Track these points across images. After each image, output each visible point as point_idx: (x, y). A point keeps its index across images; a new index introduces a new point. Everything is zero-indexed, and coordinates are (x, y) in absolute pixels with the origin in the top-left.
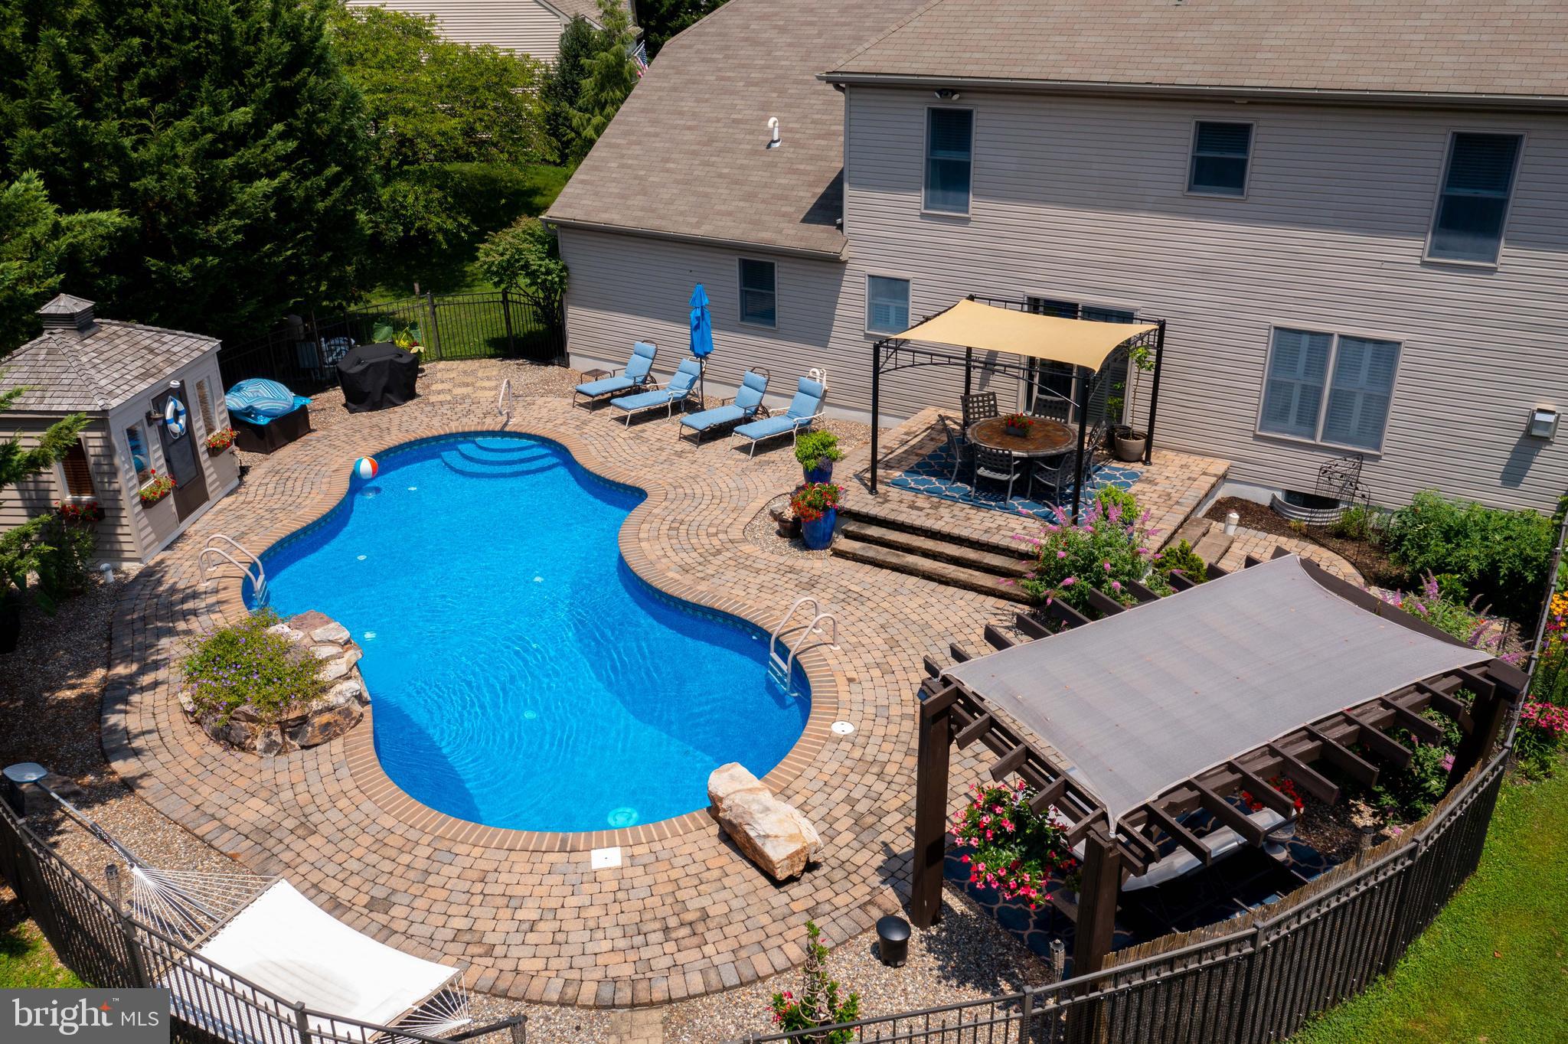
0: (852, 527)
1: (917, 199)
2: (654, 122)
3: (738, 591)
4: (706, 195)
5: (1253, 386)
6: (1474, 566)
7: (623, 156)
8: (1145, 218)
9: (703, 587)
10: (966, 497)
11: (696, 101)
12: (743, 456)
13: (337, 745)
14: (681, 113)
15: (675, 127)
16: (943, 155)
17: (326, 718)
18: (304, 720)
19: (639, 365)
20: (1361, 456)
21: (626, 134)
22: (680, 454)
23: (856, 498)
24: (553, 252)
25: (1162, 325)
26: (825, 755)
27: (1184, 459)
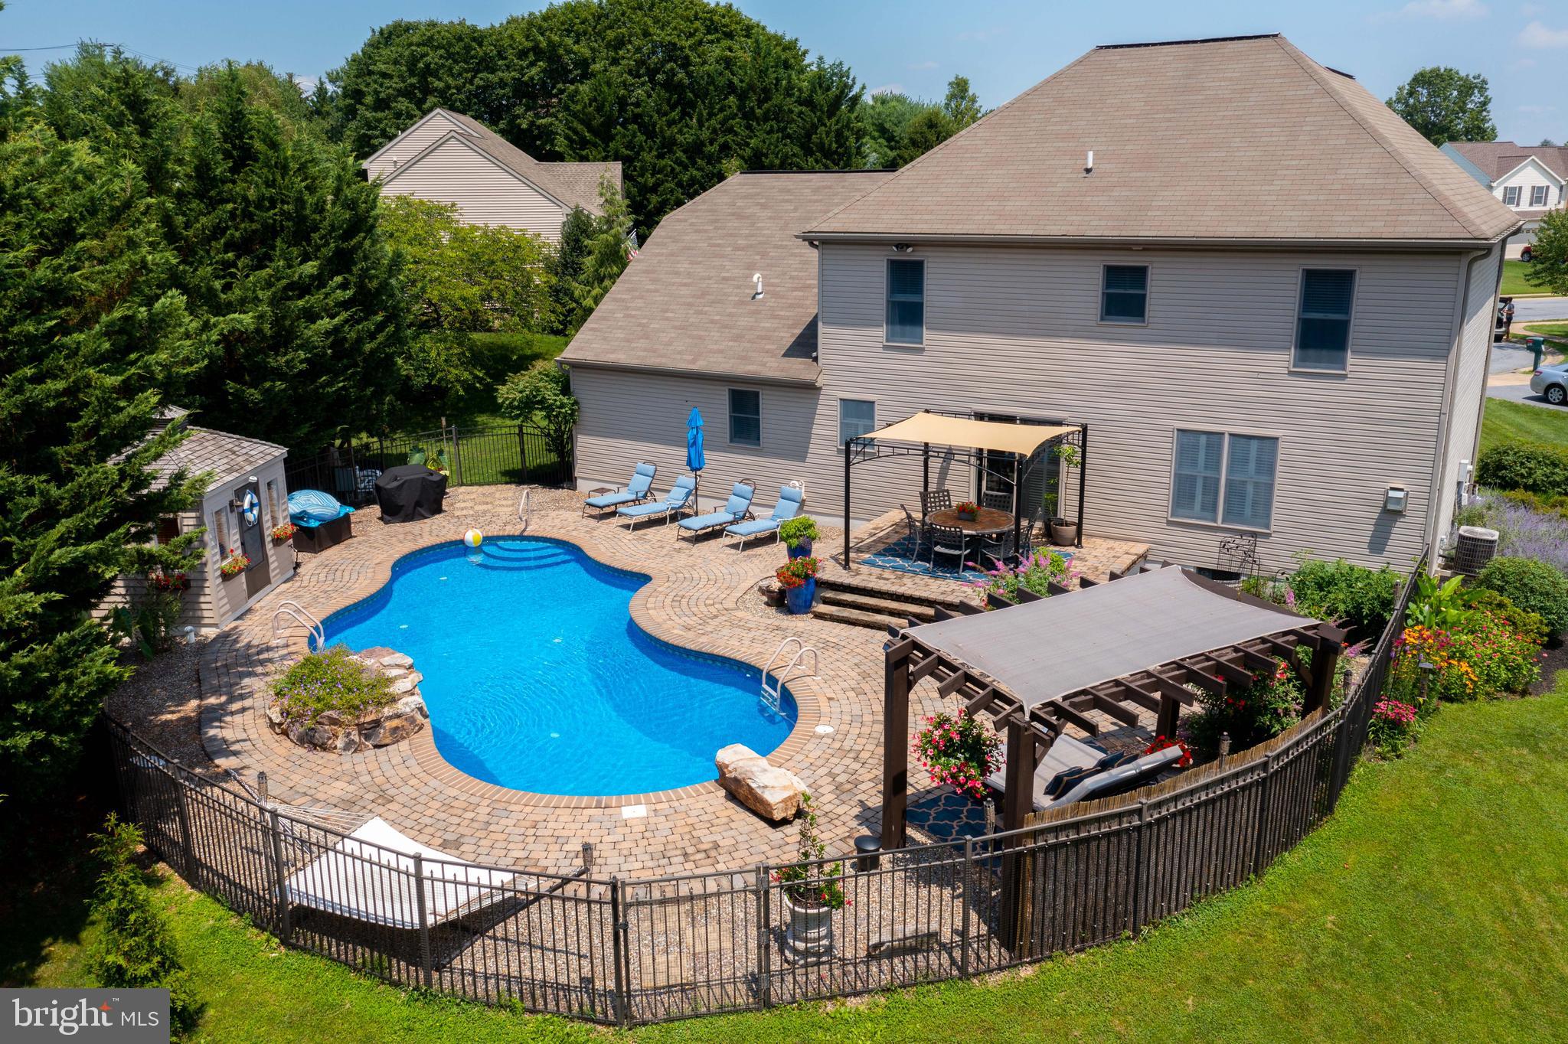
0: (830, 594)
1: (879, 333)
2: (654, 281)
3: (734, 642)
4: (700, 337)
5: (1164, 479)
6: (1342, 607)
7: (627, 308)
8: (1067, 343)
9: (704, 639)
10: (926, 571)
11: (691, 263)
12: (733, 551)
13: (404, 745)
14: (677, 273)
15: (673, 284)
16: (901, 298)
17: (395, 723)
18: (377, 723)
19: (640, 483)
20: (1254, 535)
21: (629, 290)
22: (679, 551)
23: (831, 572)
24: (566, 390)
25: (1085, 430)
26: (810, 746)
27: (1111, 543)
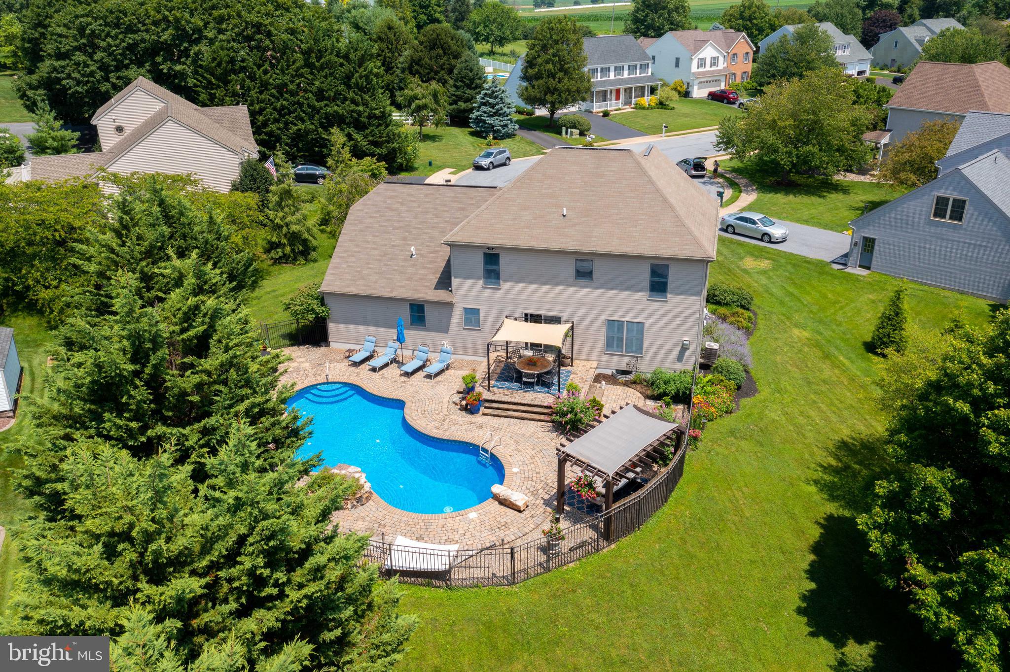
0: (487, 405)
1: (481, 282)
2: (357, 246)
3: (459, 433)
4: (391, 279)
5: (602, 338)
6: (673, 392)
7: (347, 262)
8: (562, 288)
9: (447, 433)
10: (520, 388)
11: (374, 236)
12: (428, 380)
14: (368, 242)
15: (367, 248)
16: (490, 267)
17: (366, 495)
19: (370, 346)
20: (637, 357)
21: (345, 251)
22: (404, 382)
23: (486, 395)
24: (323, 304)
25: (573, 323)
26: (515, 478)
27: (585, 363)
